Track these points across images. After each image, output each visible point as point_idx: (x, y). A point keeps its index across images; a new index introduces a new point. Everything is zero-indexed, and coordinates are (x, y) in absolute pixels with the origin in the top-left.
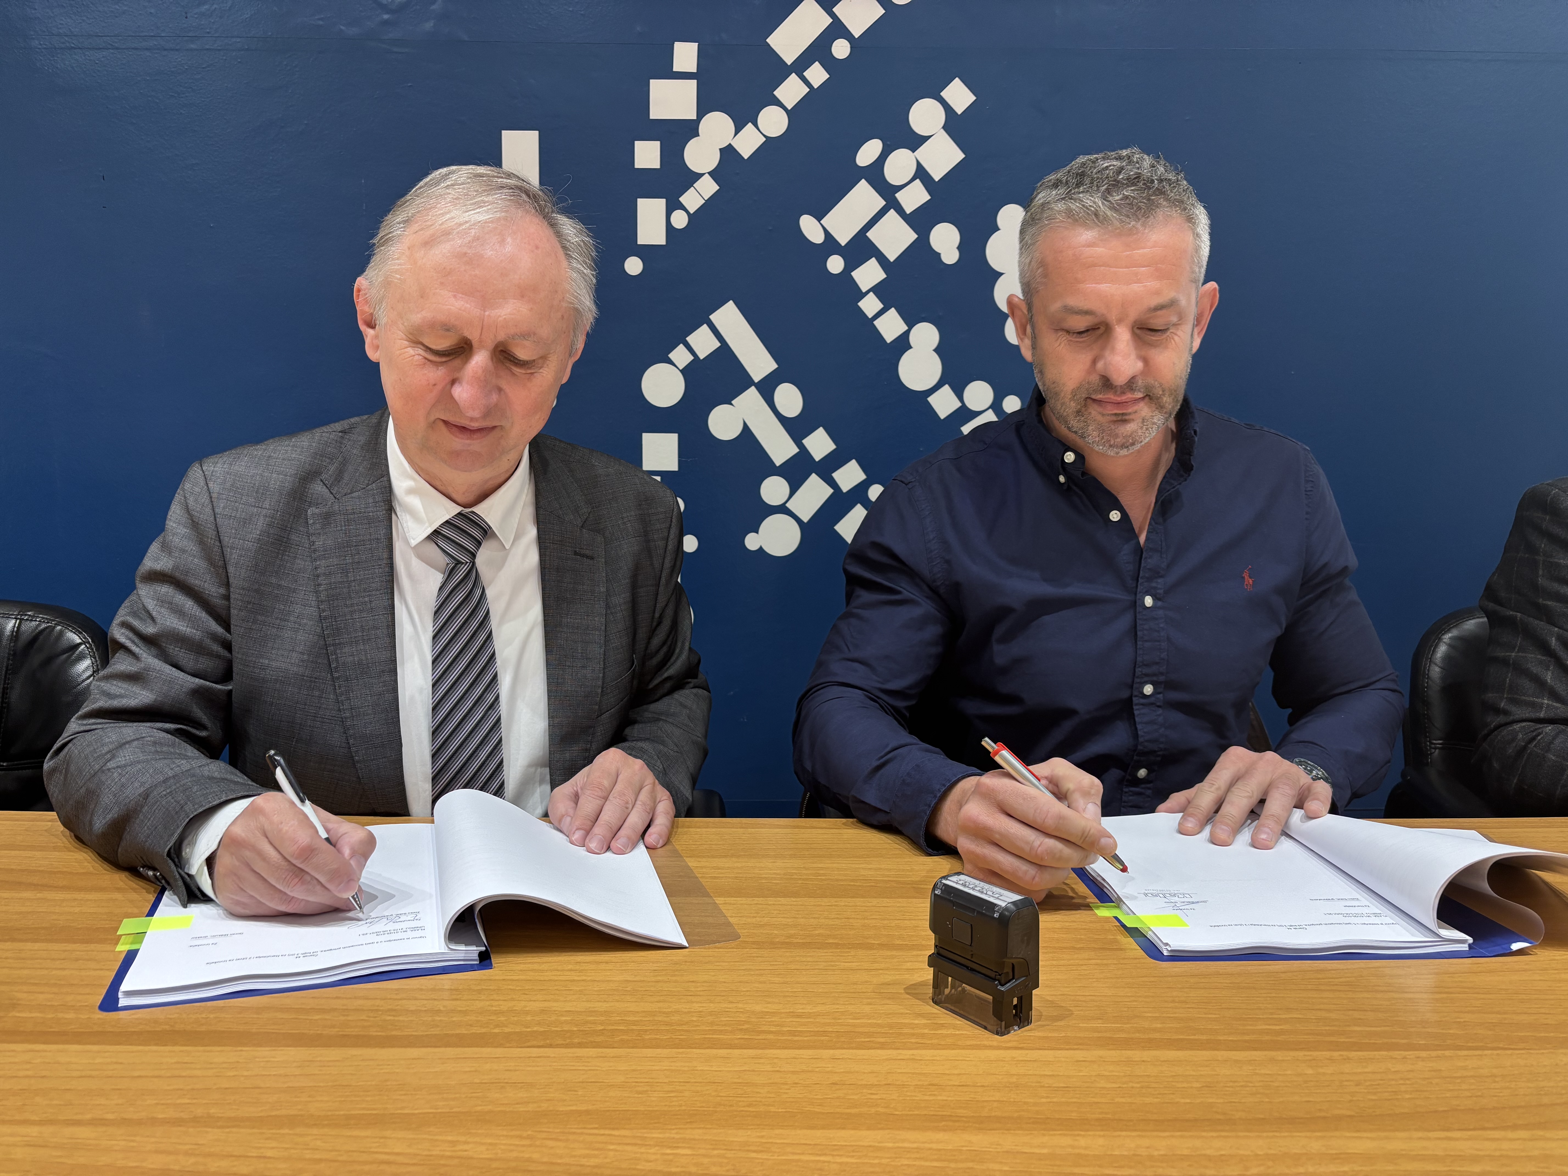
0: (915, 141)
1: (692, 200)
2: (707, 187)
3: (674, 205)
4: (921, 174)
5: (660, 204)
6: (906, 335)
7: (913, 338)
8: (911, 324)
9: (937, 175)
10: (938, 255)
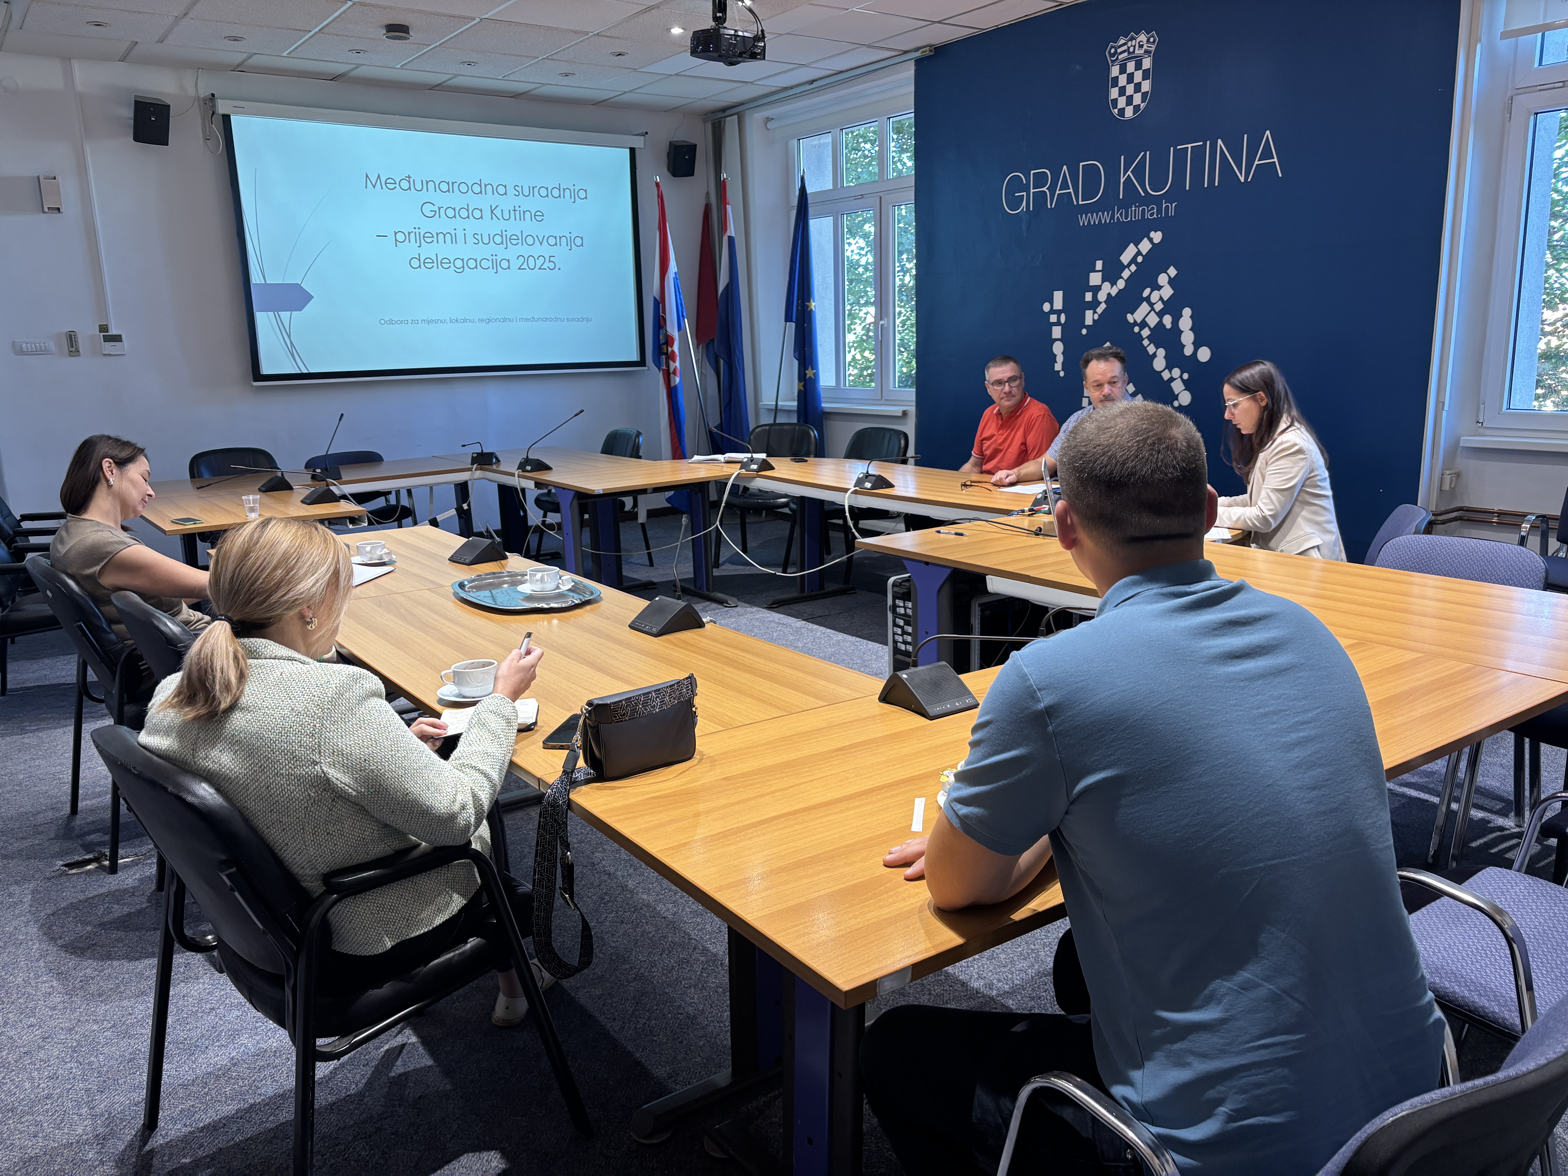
0: (1159, 288)
1: (1100, 310)
2: (1103, 306)
3: (1095, 312)
4: (1161, 299)
5: (1091, 311)
6: (1155, 352)
7: (1158, 354)
8: (1157, 349)
9: (1165, 300)
10: (1165, 326)
